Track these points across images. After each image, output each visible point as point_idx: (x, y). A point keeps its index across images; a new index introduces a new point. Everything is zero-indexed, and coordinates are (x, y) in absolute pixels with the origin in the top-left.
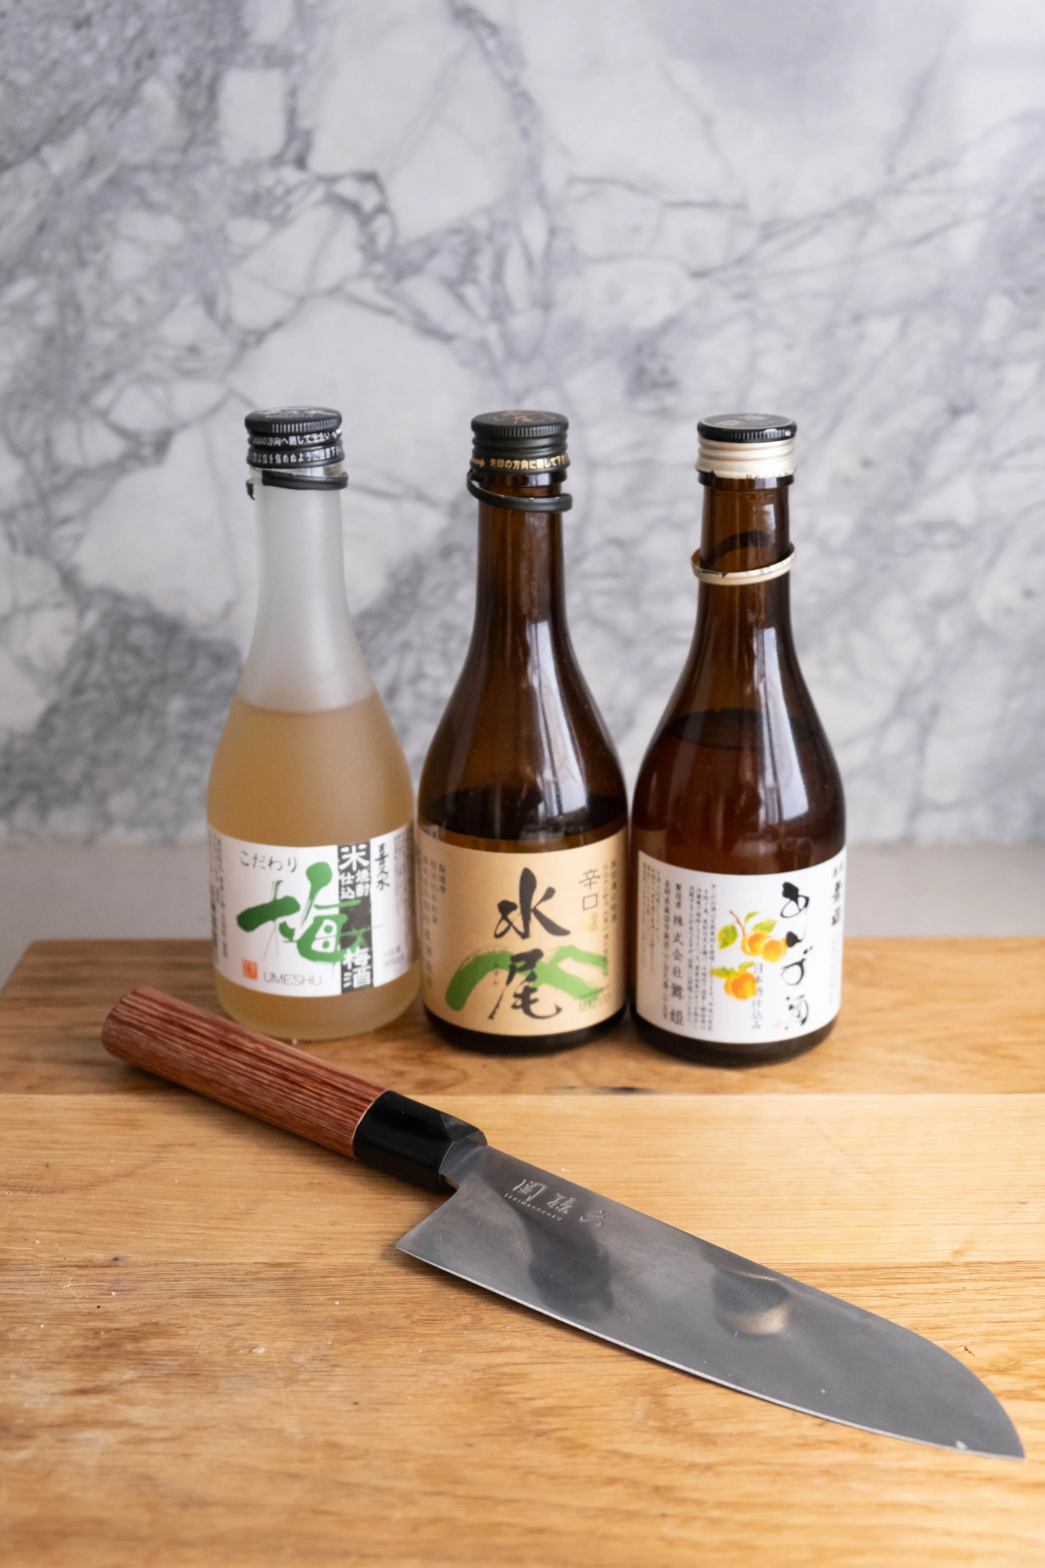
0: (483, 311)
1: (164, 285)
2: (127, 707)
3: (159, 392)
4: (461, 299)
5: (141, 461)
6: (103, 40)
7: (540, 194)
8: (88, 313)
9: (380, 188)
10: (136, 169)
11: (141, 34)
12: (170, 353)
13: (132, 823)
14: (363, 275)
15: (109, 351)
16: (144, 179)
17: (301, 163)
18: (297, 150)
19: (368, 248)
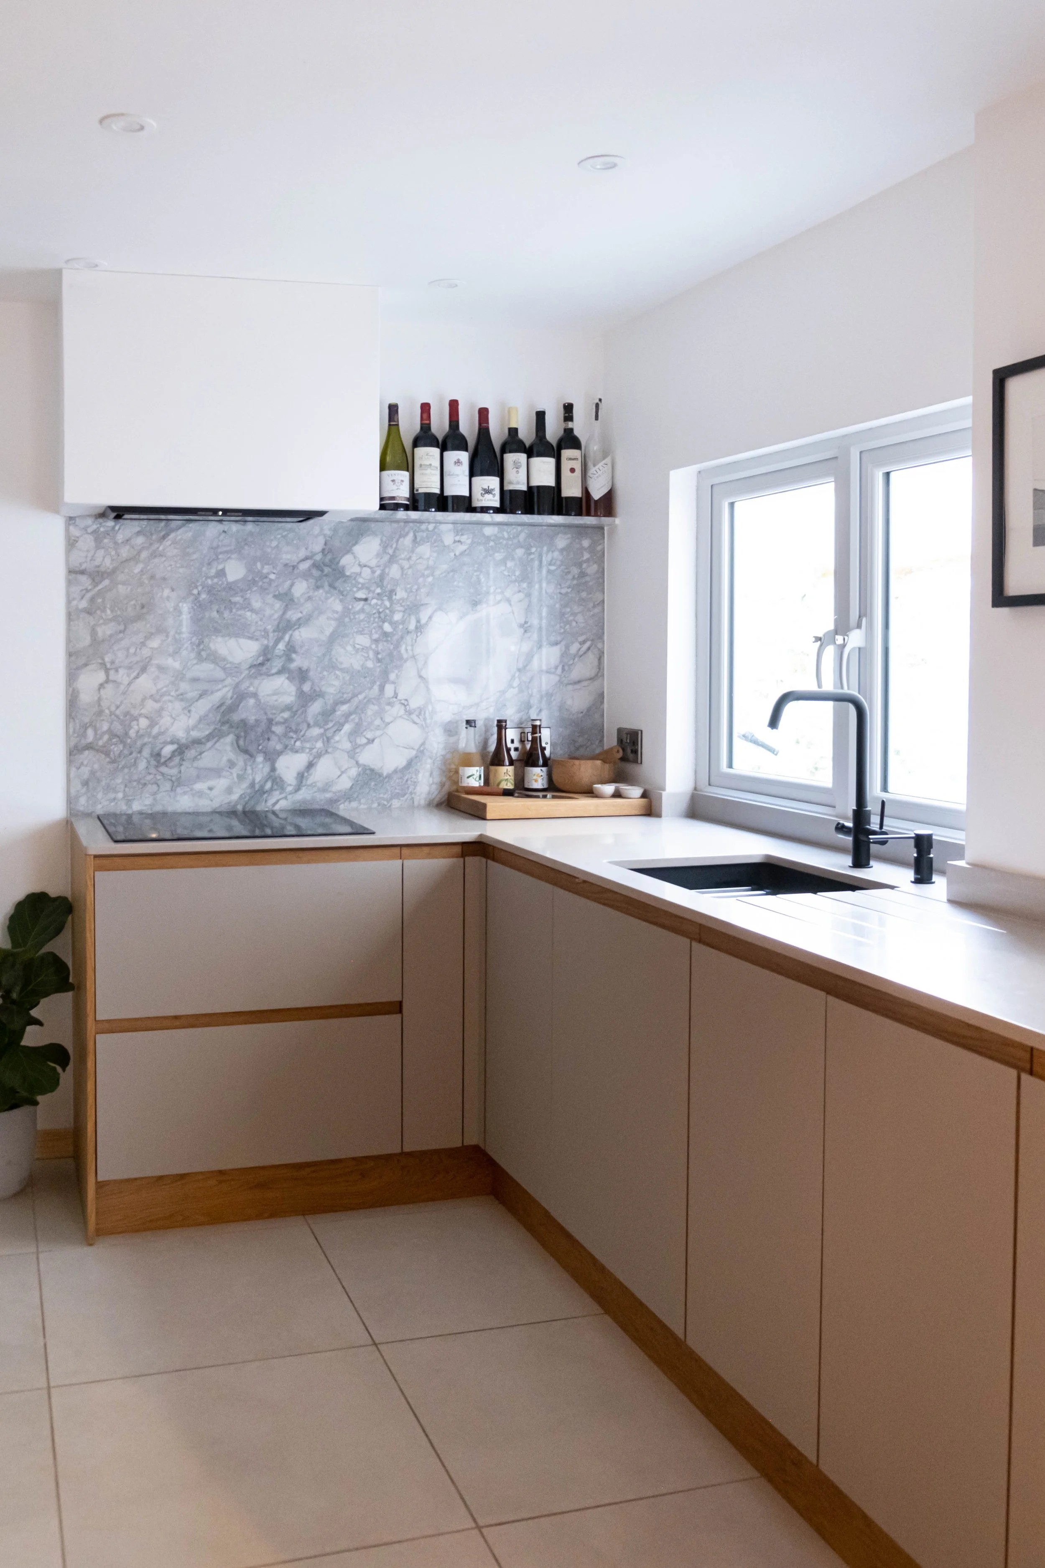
0: (422, 720)
1: (375, 716)
2: (365, 784)
3: (373, 732)
4: (419, 718)
5: (370, 743)
6: (368, 680)
7: (431, 702)
8: (363, 720)
9: (408, 701)
11: (374, 679)
12: (375, 726)
13: (364, 804)
14: (405, 714)
15: (366, 726)
16: (373, 700)
17: (396, 698)
18: (396, 695)
19: (406, 711)
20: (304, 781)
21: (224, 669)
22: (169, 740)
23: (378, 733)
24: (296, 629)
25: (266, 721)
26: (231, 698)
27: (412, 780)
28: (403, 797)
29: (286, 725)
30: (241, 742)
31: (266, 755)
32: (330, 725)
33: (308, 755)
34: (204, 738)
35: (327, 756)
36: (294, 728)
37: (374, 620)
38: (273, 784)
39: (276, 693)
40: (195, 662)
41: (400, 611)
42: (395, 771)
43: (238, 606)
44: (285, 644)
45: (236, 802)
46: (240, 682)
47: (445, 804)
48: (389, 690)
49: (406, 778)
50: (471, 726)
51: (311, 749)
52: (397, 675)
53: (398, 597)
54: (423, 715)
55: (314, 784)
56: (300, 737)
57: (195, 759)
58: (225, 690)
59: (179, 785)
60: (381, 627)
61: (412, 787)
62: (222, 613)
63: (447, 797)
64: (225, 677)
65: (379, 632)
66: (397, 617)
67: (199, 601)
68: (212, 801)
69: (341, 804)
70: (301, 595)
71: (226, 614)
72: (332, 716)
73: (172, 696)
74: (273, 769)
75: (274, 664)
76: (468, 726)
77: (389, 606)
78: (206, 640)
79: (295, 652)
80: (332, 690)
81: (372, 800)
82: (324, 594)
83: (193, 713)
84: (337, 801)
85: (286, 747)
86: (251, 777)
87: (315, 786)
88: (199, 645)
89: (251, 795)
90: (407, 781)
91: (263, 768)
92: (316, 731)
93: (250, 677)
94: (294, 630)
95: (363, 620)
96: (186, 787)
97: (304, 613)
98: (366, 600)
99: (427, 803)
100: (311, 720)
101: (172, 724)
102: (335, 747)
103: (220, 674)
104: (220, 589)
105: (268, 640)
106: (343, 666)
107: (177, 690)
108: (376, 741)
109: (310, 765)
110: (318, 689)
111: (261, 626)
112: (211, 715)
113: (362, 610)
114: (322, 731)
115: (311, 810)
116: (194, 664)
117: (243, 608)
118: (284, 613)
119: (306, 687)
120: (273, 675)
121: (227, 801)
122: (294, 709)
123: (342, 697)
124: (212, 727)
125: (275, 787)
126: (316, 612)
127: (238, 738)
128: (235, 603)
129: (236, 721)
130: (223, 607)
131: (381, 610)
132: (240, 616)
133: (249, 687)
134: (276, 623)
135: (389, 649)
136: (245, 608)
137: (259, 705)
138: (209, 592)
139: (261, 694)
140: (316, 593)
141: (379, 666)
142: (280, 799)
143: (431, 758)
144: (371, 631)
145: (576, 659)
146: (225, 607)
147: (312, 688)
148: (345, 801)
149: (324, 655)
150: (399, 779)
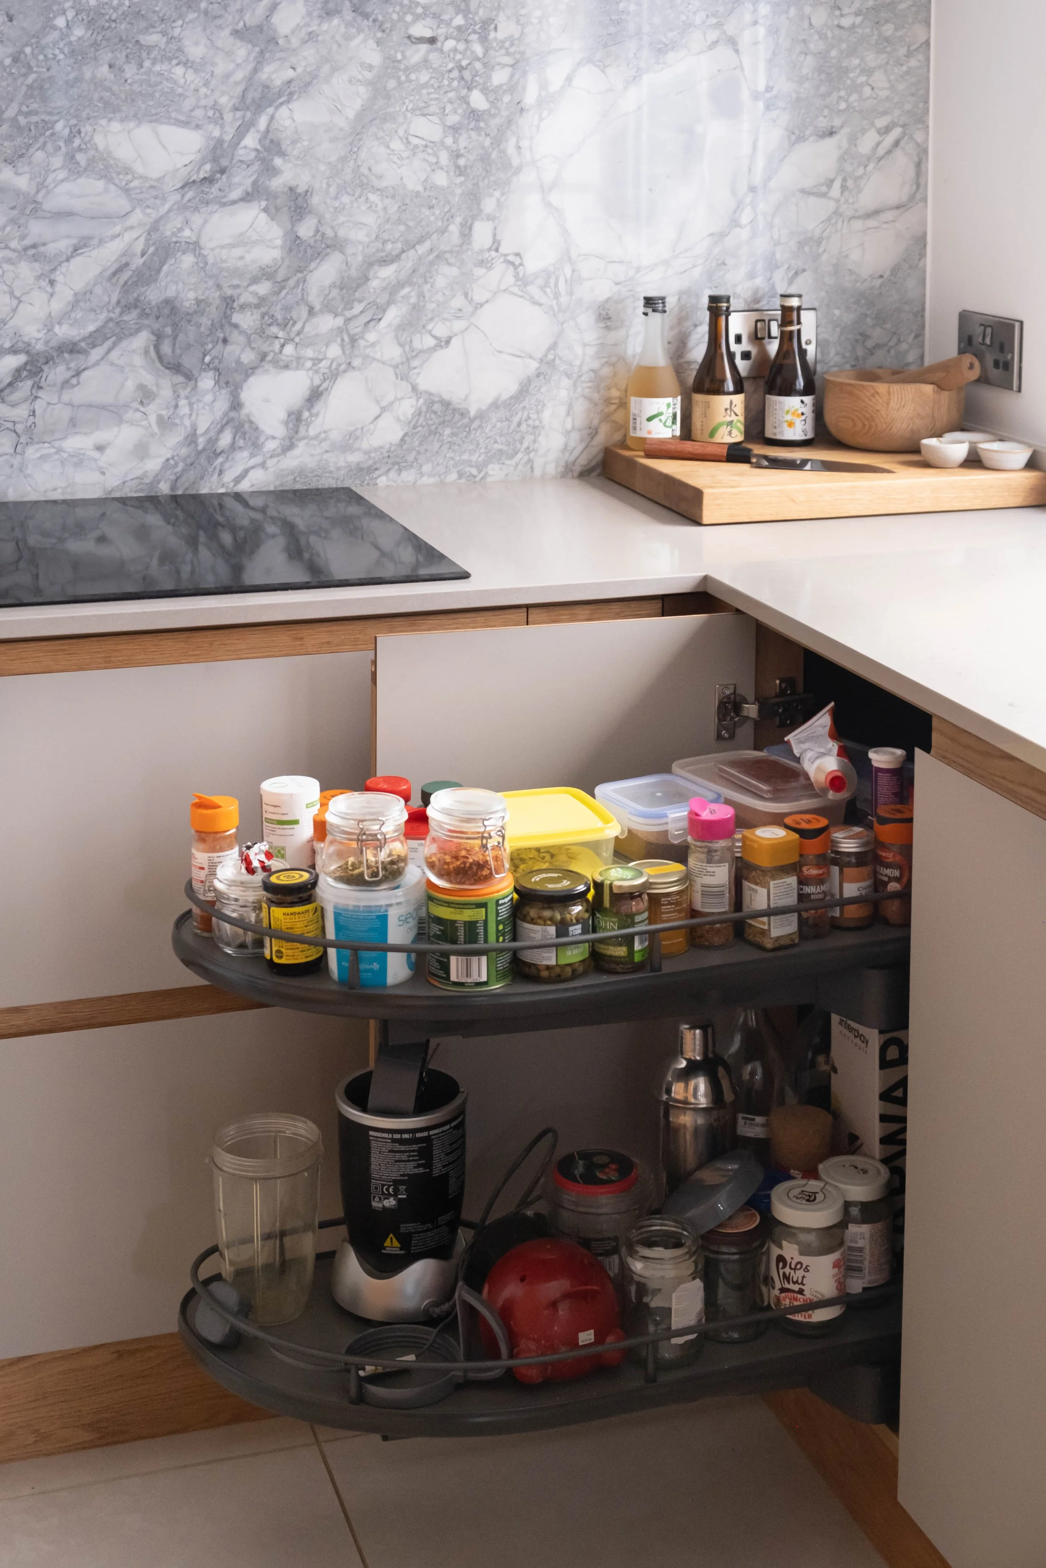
0: (552, 296)
1: (452, 289)
2: (431, 433)
3: (448, 323)
4: (545, 292)
5: (441, 347)
6: (437, 212)
7: (570, 259)
8: (427, 298)
9: (521, 258)
10: (445, 252)
11: (450, 210)
12: (452, 311)
13: (430, 475)
14: (515, 285)
15: (433, 311)
16: (448, 255)
17: (497, 250)
18: (496, 246)
19: (517, 277)
20: (302, 431)
21: (126, 190)
22: (7, 345)
23: (458, 325)
24: (282, 104)
25: (218, 301)
26: (143, 255)
27: (530, 422)
28: (511, 457)
29: (263, 310)
30: (166, 348)
31: (220, 374)
32: (358, 308)
33: (311, 373)
34: (84, 339)
35: (351, 374)
36: (279, 316)
37: (450, 85)
38: (234, 438)
39: (241, 241)
40: (62, 175)
41: (505, 65)
42: (495, 405)
43: (154, 54)
44: (258, 136)
45: (156, 476)
46: (161, 218)
47: (598, 471)
48: (482, 234)
49: (516, 420)
50: (654, 311)
51: (317, 361)
52: (498, 200)
53: (501, 35)
54: (552, 285)
55: (323, 436)
56: (292, 335)
57: (66, 384)
58: (128, 237)
59: (31, 442)
60: (465, 100)
61: (531, 437)
62: (122, 70)
63: (601, 456)
64: (129, 209)
65: (460, 111)
66: (499, 77)
67: (70, 43)
68: (103, 473)
69: (380, 476)
70: (293, 32)
71: (130, 71)
72: (360, 290)
73: (14, 250)
74: (236, 405)
75: (236, 180)
76: (649, 310)
77: (480, 55)
78: (87, 128)
79: (282, 154)
80: (360, 235)
81: (446, 467)
82: (342, 29)
83: (58, 287)
84: (371, 470)
85: (263, 357)
86: (187, 423)
87: (325, 439)
88: (69, 140)
89: (189, 461)
90: (519, 424)
91: (214, 401)
92: (327, 323)
93: (182, 208)
94: (277, 108)
95: (425, 85)
96: (46, 445)
97: (300, 70)
98: (432, 41)
99: (561, 469)
100: (314, 298)
101: (15, 310)
102: (368, 356)
103: (117, 202)
104: (114, 16)
105: (222, 127)
106: (384, 184)
107: (23, 238)
108: (454, 341)
109: (315, 396)
110: (330, 233)
111: (206, 96)
112: (98, 290)
113: (425, 63)
114: (340, 321)
115: (318, 490)
116: (63, 181)
117: (165, 58)
118: (255, 71)
119: (306, 230)
120: (234, 202)
121: (138, 473)
122: (280, 277)
123: (383, 250)
124: (103, 316)
125: (241, 443)
126: (326, 68)
127: (159, 337)
128: (150, 49)
129: (153, 303)
130: (121, 57)
131: (464, 63)
132: (160, 74)
133: (180, 230)
134: (240, 89)
135: (483, 148)
136: (170, 59)
137: (203, 269)
138: (90, 23)
139: (207, 244)
140: (325, 26)
141: (461, 184)
142: (253, 467)
143: (569, 376)
144: (444, 109)
145: (871, 166)
146: (127, 57)
147: (317, 231)
148: (389, 470)
149: (343, 159)
150: (502, 421)
